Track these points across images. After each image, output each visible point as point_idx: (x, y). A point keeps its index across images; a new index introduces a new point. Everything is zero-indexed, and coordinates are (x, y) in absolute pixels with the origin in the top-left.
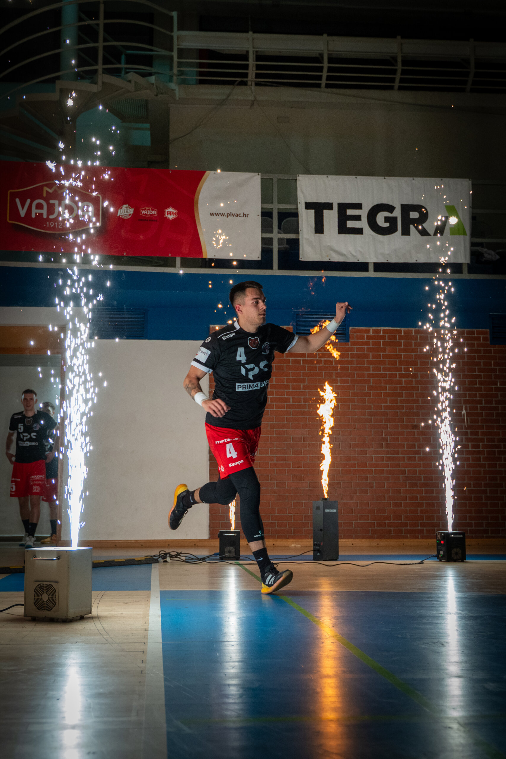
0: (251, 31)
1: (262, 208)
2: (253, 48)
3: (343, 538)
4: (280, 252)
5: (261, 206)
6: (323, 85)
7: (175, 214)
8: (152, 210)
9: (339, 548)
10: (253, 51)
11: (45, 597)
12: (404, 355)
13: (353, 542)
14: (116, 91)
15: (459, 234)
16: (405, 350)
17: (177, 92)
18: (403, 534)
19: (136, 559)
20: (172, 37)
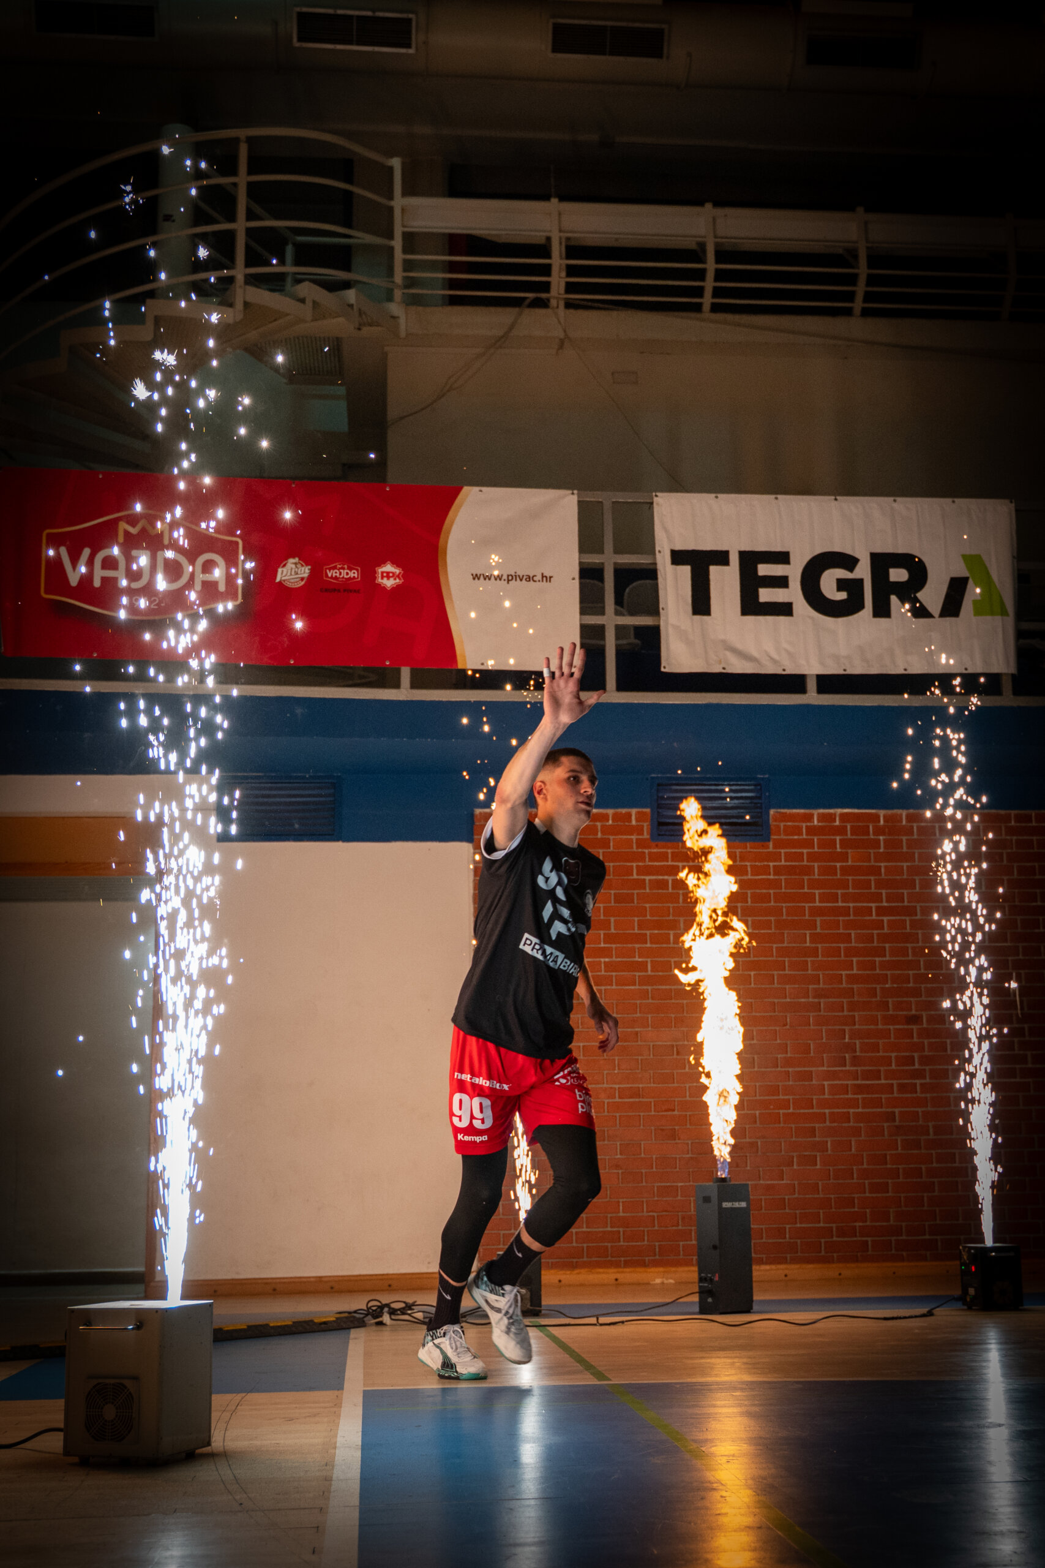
0: (555, 197)
1: (580, 563)
2: (560, 231)
3: (766, 1263)
4: (620, 653)
5: (579, 559)
6: (706, 307)
7: (398, 576)
8: (350, 569)
9: (754, 1285)
10: (560, 238)
11: (110, 1412)
12: (886, 867)
13: (787, 1272)
14: (275, 320)
15: (992, 613)
16: (887, 857)
17: (402, 321)
18: (893, 1252)
19: (316, 1321)
20: (391, 210)
